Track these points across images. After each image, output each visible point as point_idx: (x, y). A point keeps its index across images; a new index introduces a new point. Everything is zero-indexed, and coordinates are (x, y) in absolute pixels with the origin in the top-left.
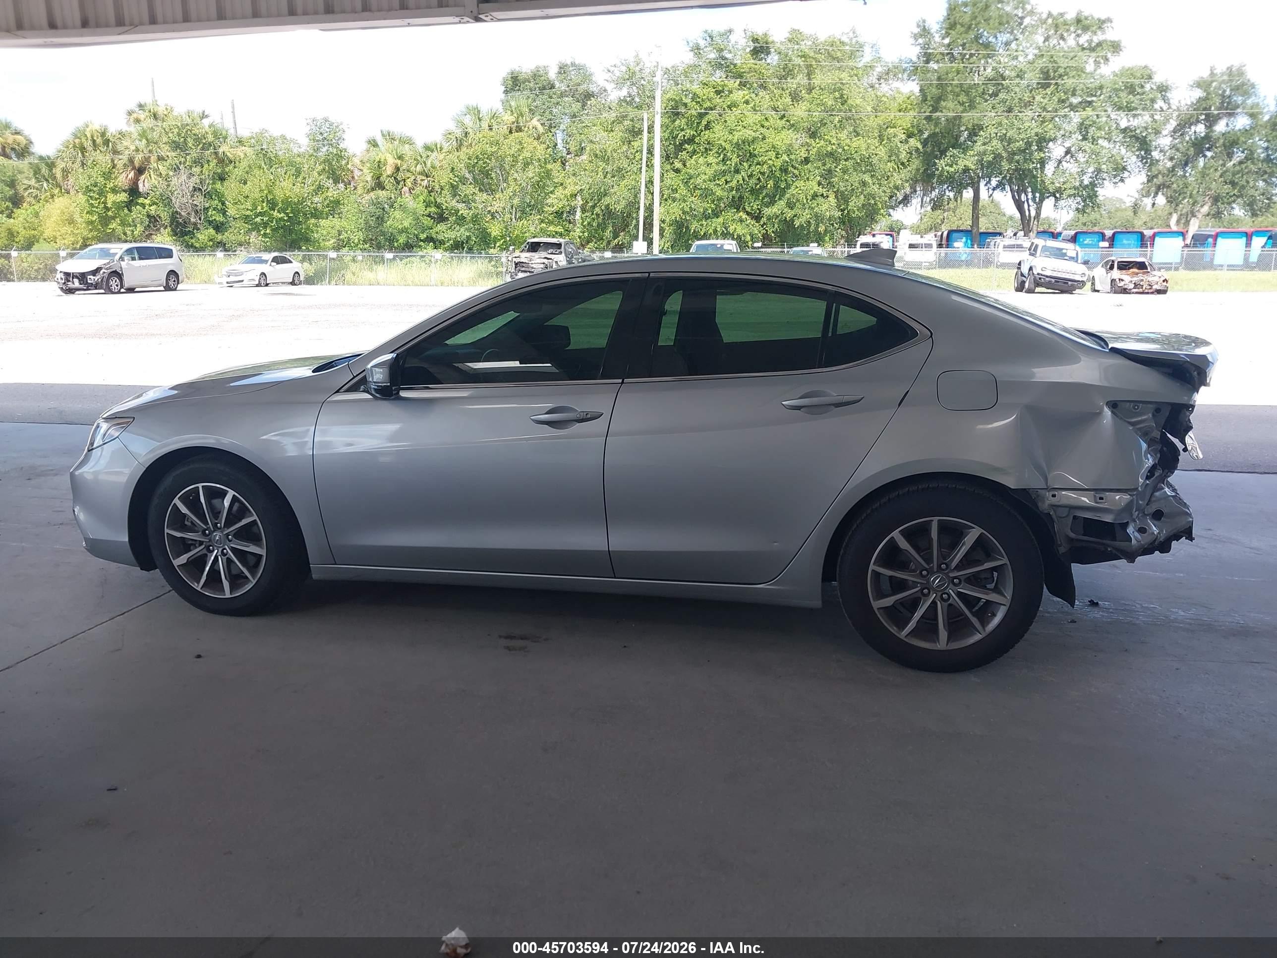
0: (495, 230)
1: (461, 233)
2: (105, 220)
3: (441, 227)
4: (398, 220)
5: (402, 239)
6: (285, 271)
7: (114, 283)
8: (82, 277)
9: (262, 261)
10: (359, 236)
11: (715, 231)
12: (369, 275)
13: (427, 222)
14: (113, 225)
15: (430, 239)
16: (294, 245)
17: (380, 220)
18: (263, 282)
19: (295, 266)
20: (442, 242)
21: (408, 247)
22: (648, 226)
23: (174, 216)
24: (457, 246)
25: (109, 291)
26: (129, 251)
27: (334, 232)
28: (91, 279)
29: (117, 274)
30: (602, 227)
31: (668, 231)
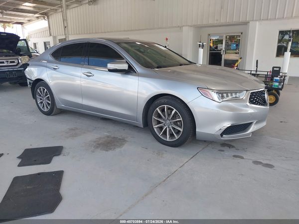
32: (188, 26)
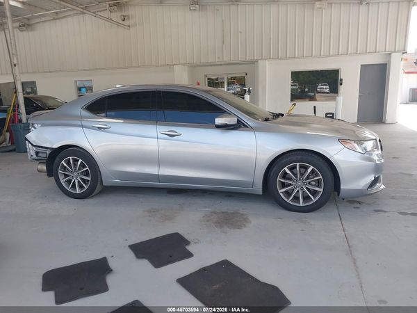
32: (181, 64)
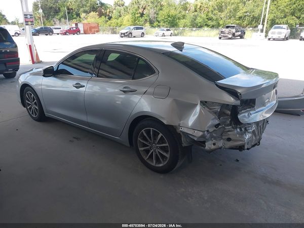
0: (221, 22)
1: (214, 23)
2: (135, 20)
3: (210, 21)
4: (199, 20)
5: (199, 25)
6: (169, 33)
7: (130, 35)
8: (124, 34)
9: (164, 30)
10: (189, 24)
11: (284, 23)
12: (189, 34)
13: (207, 20)
14: (136, 22)
15: (206, 25)
16: (173, 26)
17: (195, 20)
18: (164, 35)
19: (172, 31)
20: (209, 25)
21: (201, 27)
22: (264, 21)
23: (150, 19)
24: (213, 27)
25: (129, 37)
26: (134, 28)
27: (184, 23)
28: (126, 34)
29: (131, 33)
30: (252, 21)
31: (269, 22)
